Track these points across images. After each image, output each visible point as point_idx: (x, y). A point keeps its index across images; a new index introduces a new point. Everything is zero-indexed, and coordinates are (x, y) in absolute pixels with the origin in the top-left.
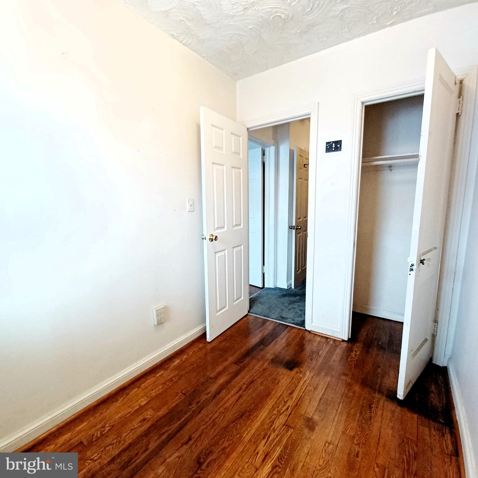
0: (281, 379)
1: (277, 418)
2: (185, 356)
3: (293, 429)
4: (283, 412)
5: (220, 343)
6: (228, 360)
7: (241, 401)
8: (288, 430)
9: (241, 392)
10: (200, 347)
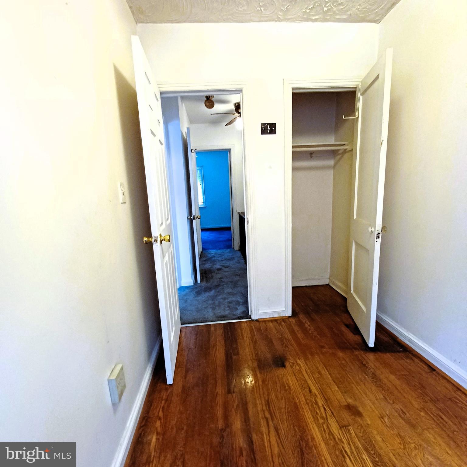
0: (288, 382)
1: (329, 425)
2: (158, 424)
3: (350, 426)
4: (326, 416)
5: (185, 378)
6: (217, 393)
7: (282, 432)
8: (349, 431)
9: (271, 423)
10: (164, 397)
